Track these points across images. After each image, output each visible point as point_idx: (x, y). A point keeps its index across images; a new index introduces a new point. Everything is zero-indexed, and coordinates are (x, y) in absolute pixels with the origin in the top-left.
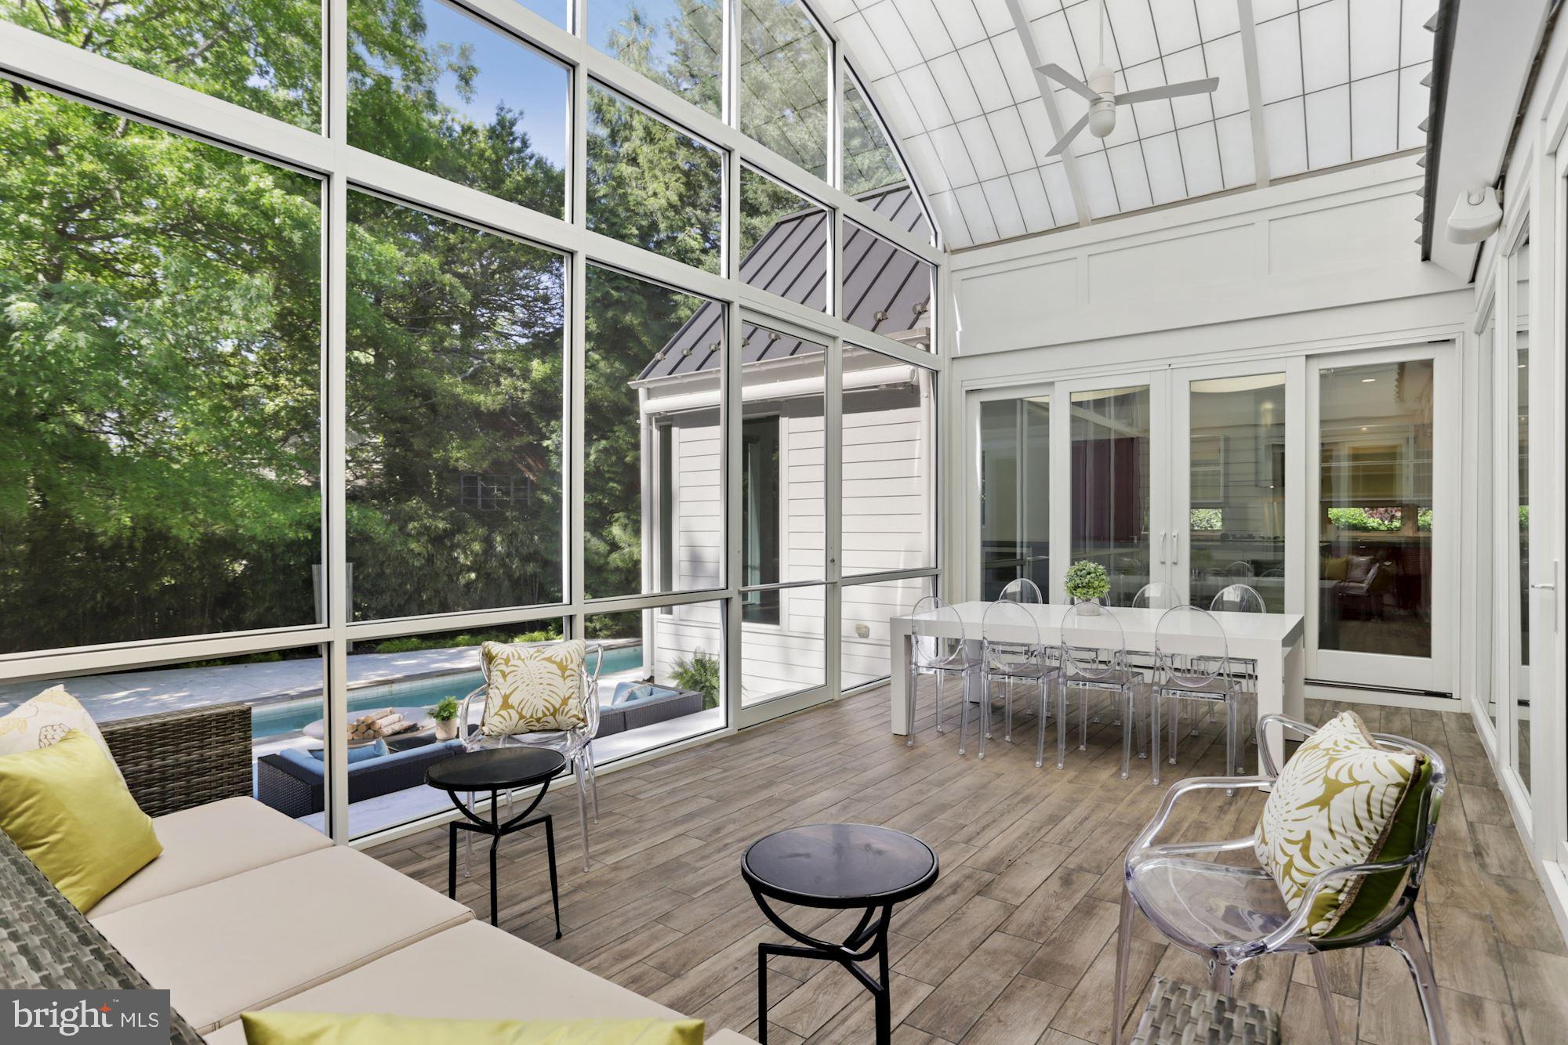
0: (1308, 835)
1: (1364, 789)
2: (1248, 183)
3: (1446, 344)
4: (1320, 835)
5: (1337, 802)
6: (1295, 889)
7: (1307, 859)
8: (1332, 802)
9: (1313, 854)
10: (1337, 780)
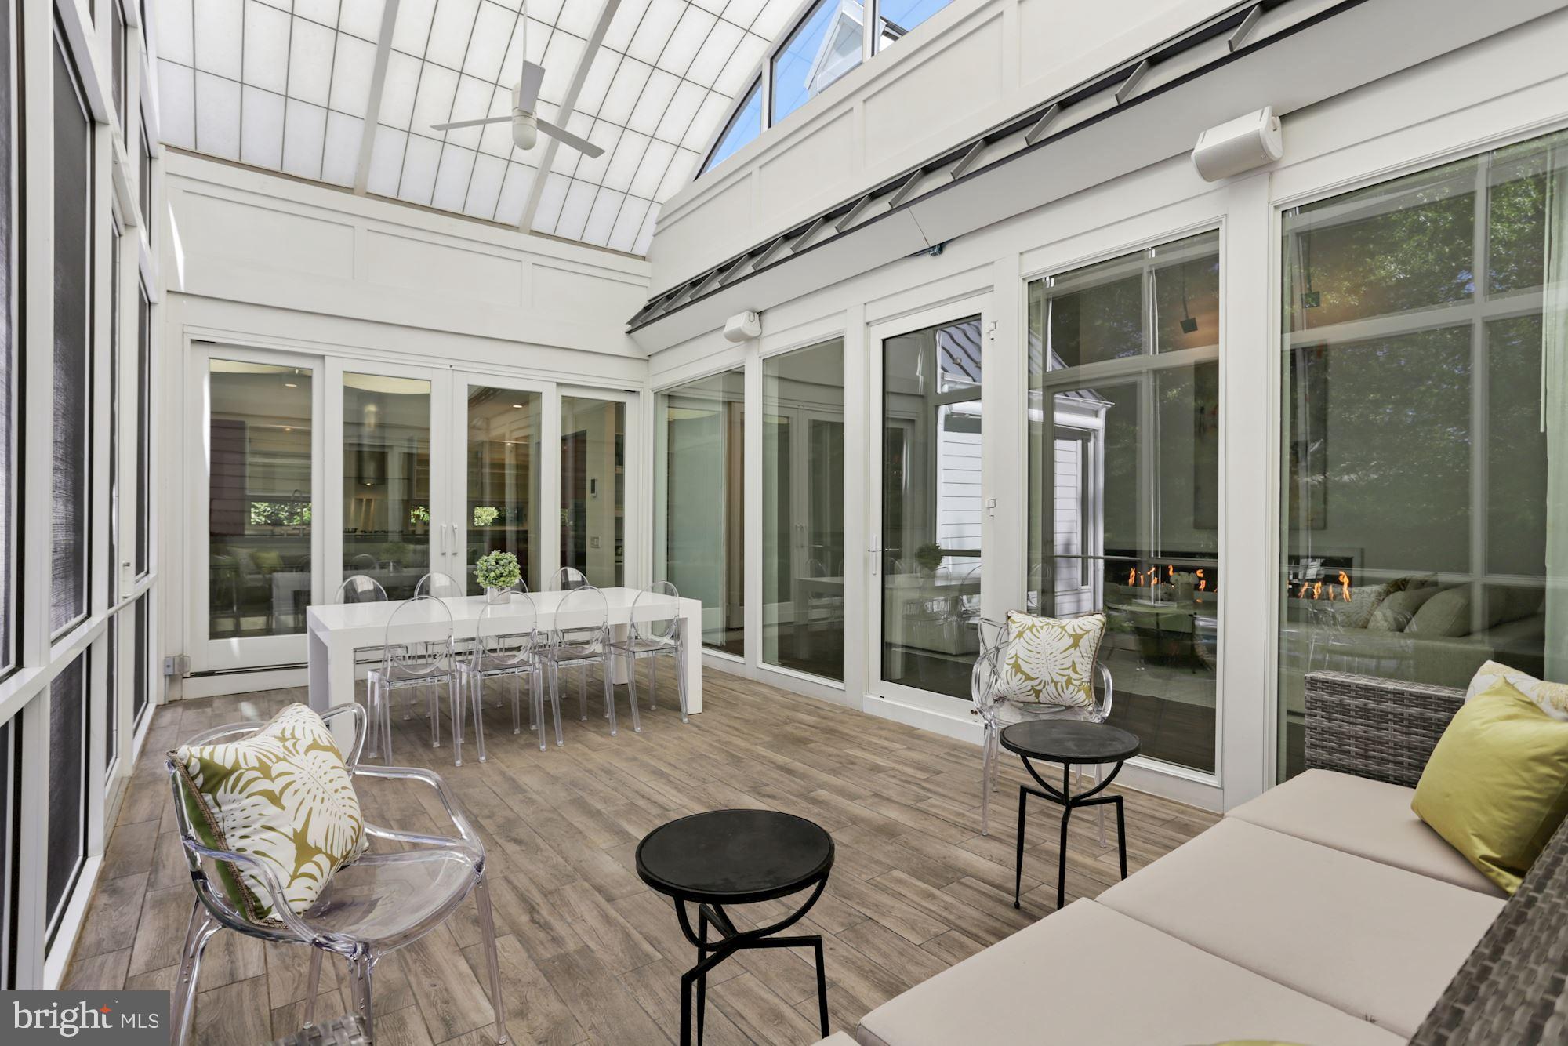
0: (1073, 662)
1: (1092, 633)
2: (511, 224)
3: (633, 394)
4: (1078, 660)
5: (1082, 643)
6: (1076, 689)
7: (1077, 673)
8: (1080, 644)
9: (1078, 670)
10: (1077, 634)
